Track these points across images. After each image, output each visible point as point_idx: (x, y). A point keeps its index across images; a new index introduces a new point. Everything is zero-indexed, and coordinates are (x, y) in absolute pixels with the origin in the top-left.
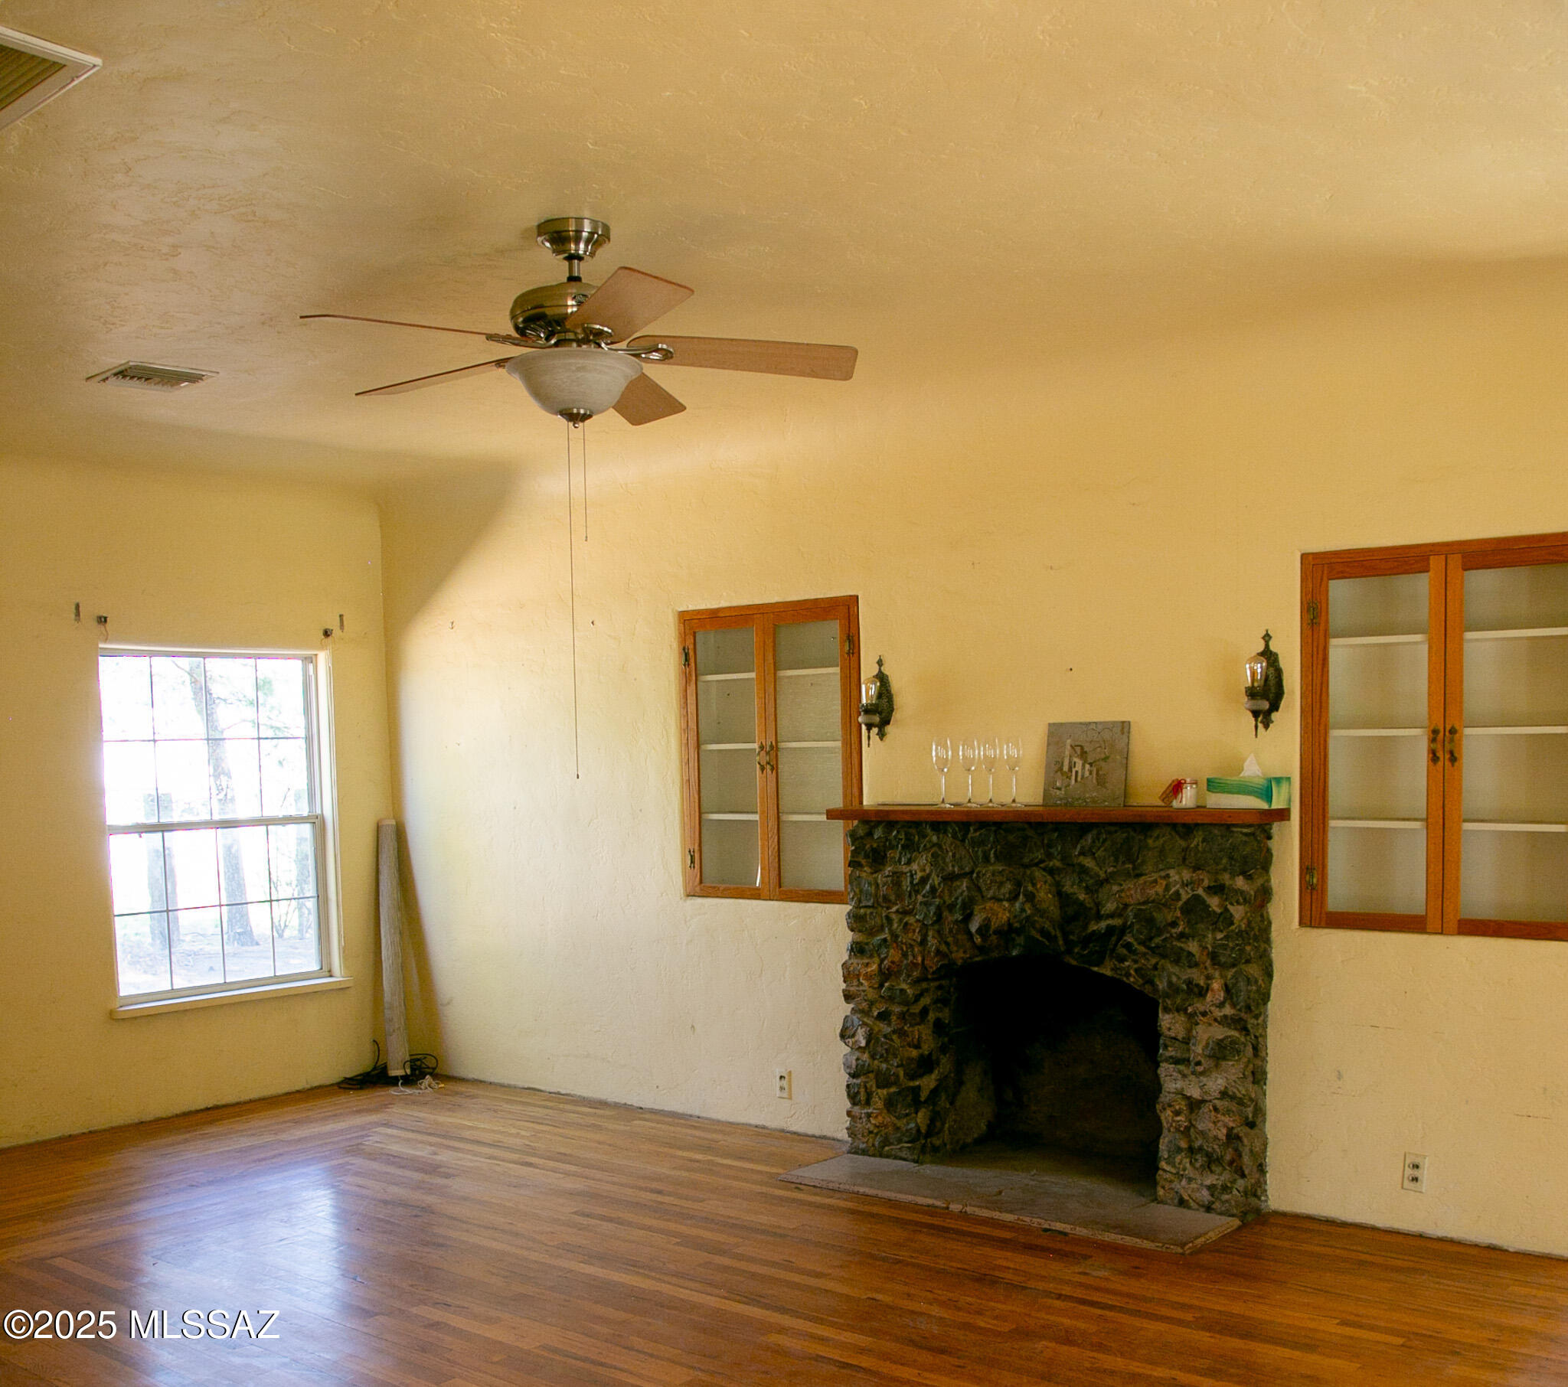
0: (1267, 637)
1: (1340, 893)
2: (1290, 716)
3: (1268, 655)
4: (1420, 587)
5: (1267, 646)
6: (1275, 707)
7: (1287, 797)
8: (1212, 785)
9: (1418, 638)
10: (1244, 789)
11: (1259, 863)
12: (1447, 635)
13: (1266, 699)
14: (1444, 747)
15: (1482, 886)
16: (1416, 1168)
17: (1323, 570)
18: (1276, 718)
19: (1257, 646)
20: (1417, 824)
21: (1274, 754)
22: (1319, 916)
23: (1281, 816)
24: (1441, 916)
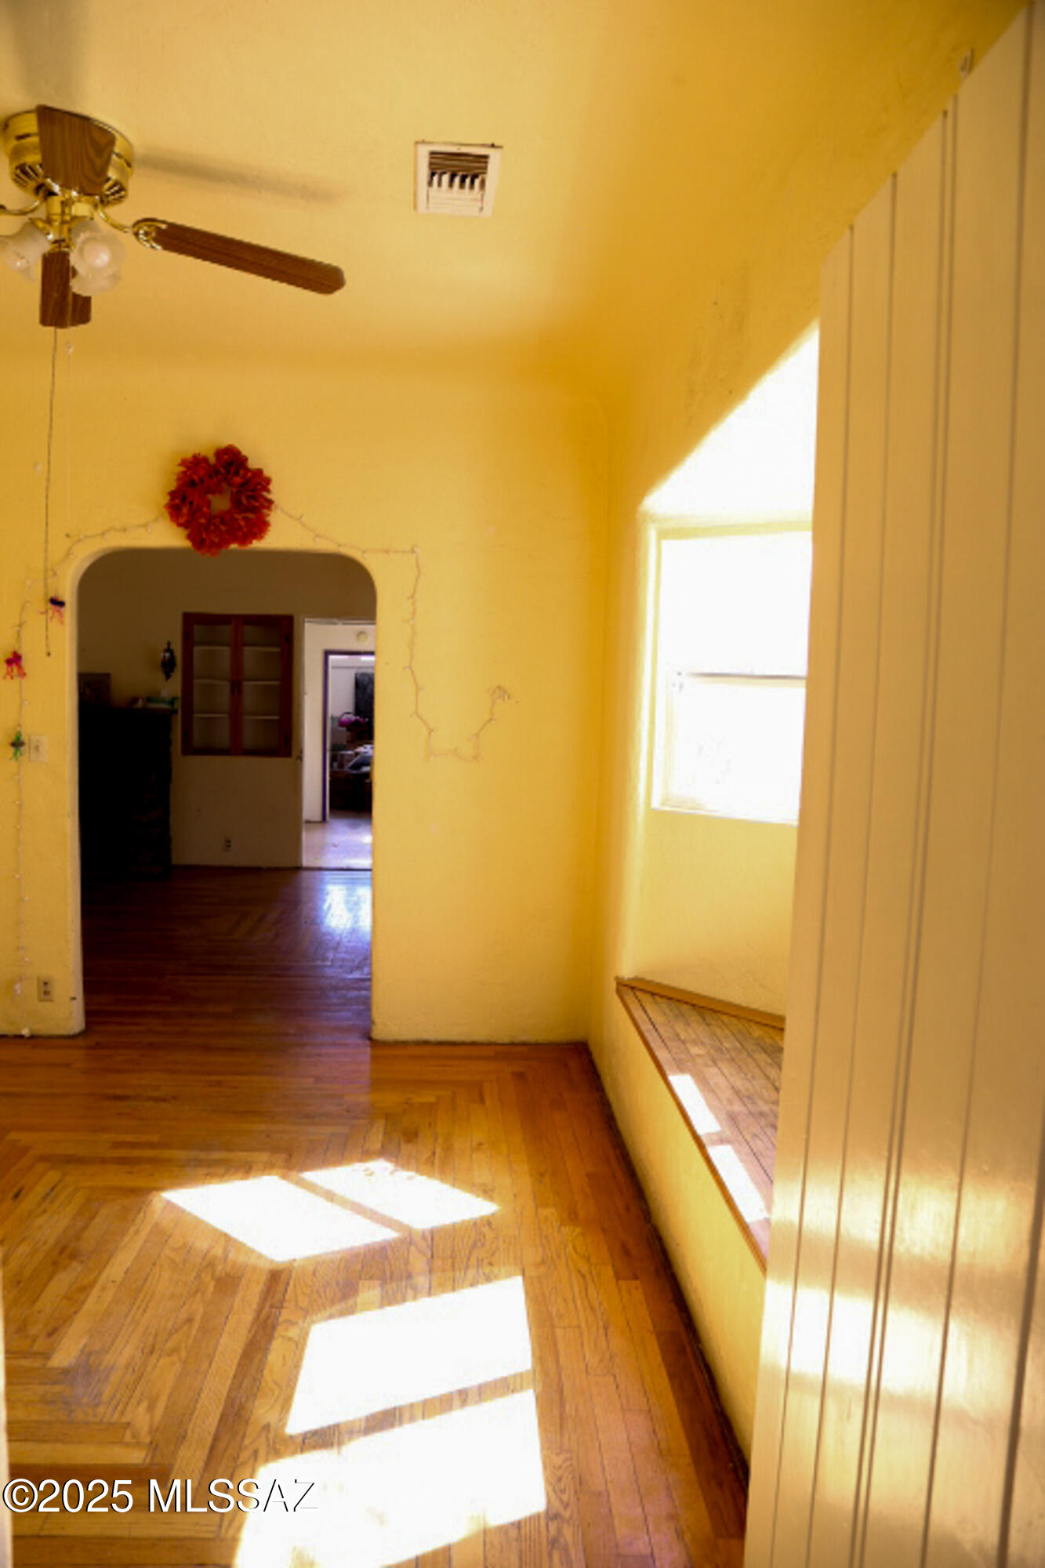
0: (169, 644)
1: (197, 740)
2: (177, 675)
3: (169, 650)
4: (227, 630)
5: (169, 647)
6: (172, 670)
7: (178, 705)
8: (149, 700)
9: (227, 648)
10: (163, 701)
11: (168, 728)
12: (237, 647)
13: (168, 666)
14: (236, 687)
15: (249, 738)
16: (229, 842)
17: (191, 621)
18: (173, 674)
19: (166, 646)
20: (226, 716)
21: (172, 688)
22: (189, 749)
23: (176, 712)
24: (236, 749)
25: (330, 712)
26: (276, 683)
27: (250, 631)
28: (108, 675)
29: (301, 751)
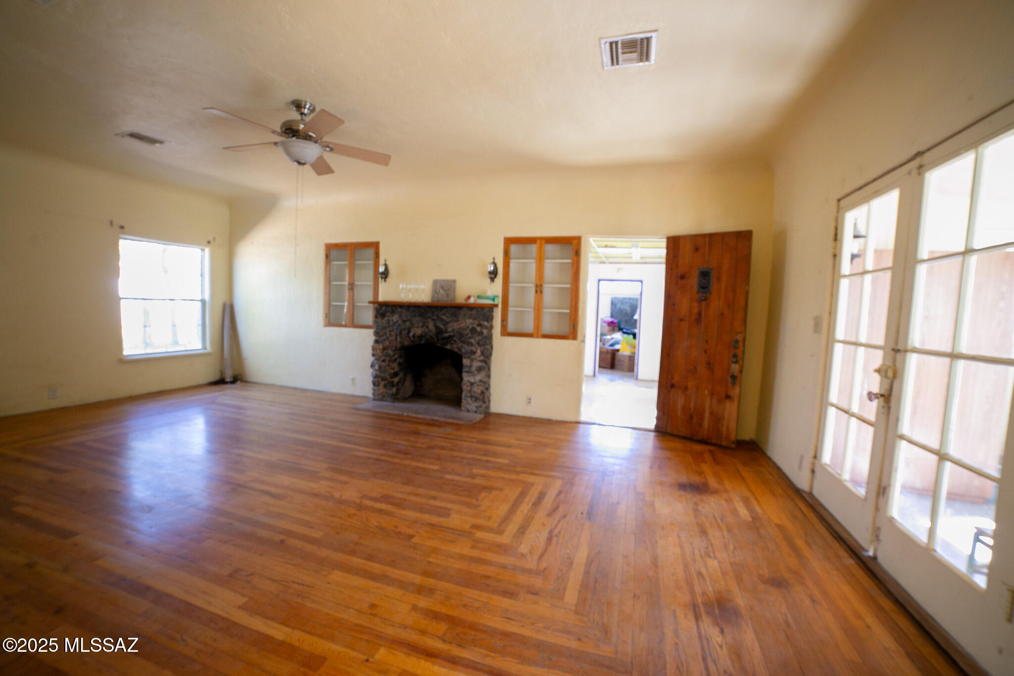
0: (494, 259)
1: (511, 327)
2: (499, 279)
3: (495, 264)
4: (534, 248)
5: (494, 261)
6: (495, 277)
7: (499, 301)
8: (479, 297)
9: (533, 261)
10: (487, 298)
11: (490, 318)
12: (540, 260)
13: (493, 275)
14: (539, 289)
15: (547, 326)
16: (530, 399)
17: (509, 242)
18: (496, 280)
19: (492, 261)
20: (532, 310)
21: (495, 289)
22: (505, 333)
23: (496, 306)
24: (537, 333)
25: (600, 316)
26: (568, 286)
27: (550, 248)
28: (454, 281)
29: (584, 337)
